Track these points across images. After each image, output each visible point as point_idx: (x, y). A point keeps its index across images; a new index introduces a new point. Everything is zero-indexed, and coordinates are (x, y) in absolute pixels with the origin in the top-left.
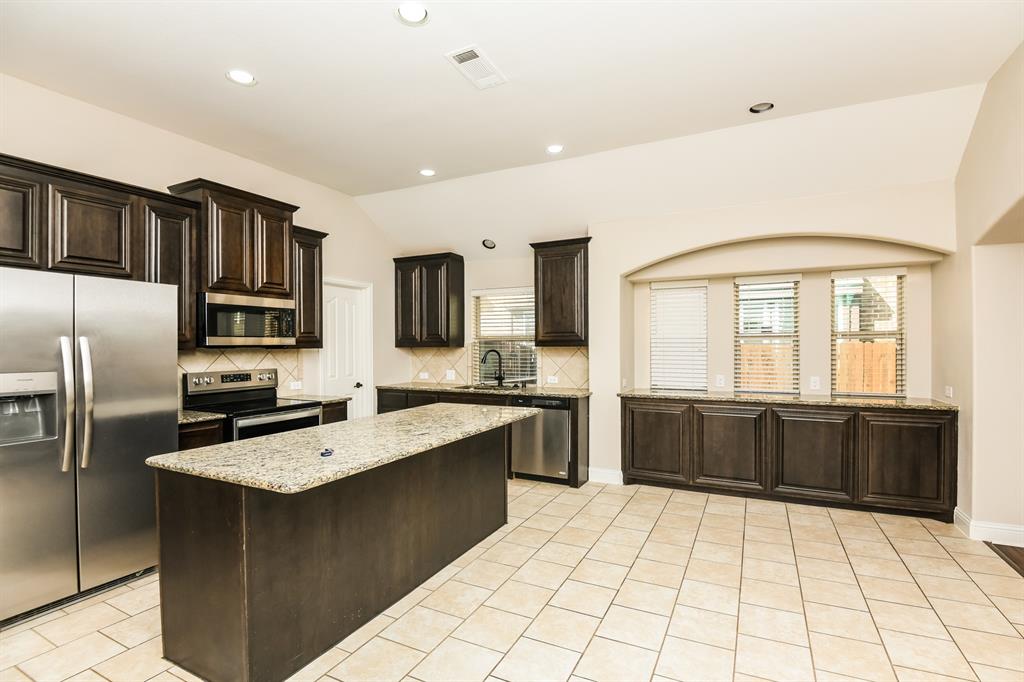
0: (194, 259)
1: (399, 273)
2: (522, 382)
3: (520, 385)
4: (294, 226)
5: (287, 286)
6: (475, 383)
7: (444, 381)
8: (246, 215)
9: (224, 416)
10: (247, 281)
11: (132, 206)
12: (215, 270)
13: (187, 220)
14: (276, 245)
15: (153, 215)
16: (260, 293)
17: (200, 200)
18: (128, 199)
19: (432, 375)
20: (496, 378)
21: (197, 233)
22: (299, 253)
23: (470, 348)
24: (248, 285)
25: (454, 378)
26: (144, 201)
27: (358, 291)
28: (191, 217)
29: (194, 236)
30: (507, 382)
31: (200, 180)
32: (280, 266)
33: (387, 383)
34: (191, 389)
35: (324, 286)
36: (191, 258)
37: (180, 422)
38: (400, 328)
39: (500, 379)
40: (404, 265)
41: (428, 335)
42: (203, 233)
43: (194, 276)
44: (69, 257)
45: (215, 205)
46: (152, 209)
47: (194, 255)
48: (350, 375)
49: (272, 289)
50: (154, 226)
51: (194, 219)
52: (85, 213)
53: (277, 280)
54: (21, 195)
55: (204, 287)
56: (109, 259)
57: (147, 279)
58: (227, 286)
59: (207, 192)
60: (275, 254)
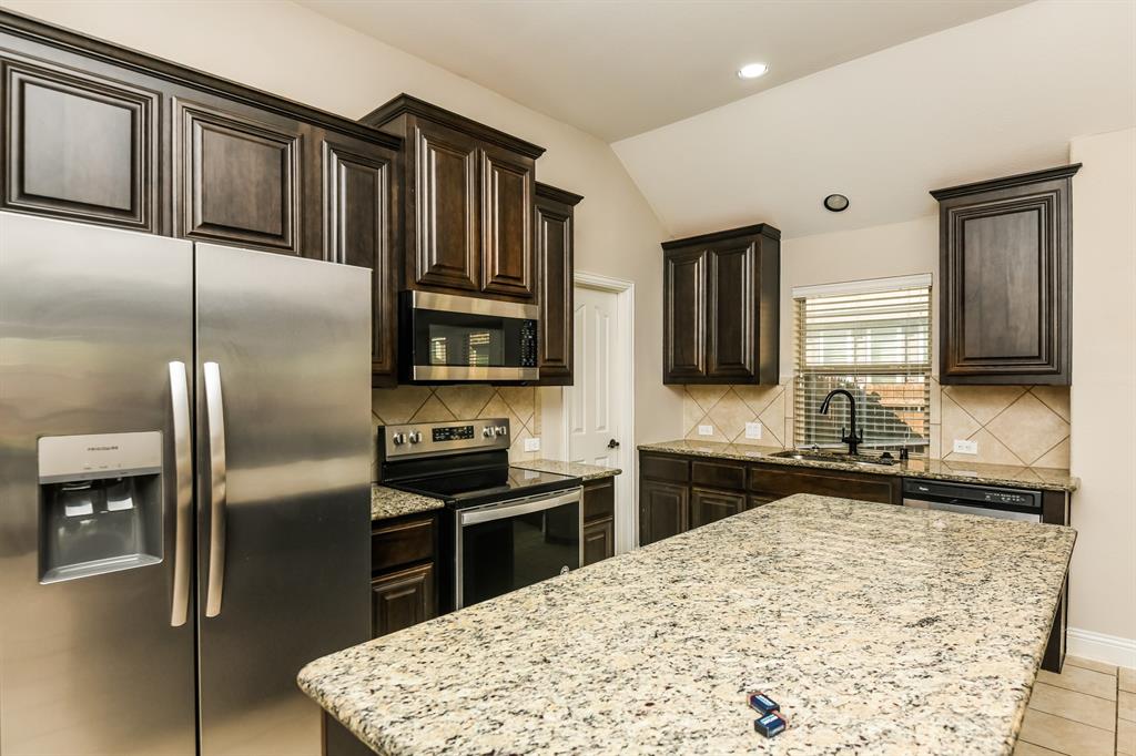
0: (396, 235)
1: (671, 265)
2: (899, 448)
3: (895, 455)
4: (538, 184)
5: (527, 282)
6: (799, 447)
7: (740, 441)
8: (470, 160)
9: (440, 504)
10: (471, 272)
11: (302, 137)
12: (427, 252)
13: (385, 168)
14: (512, 214)
15: (335, 157)
16: (488, 294)
17: (403, 133)
18: (296, 129)
19: (718, 429)
20: (844, 440)
21: (399, 191)
22: (544, 227)
23: (791, 386)
24: (473, 279)
25: (759, 437)
26: (320, 133)
27: (612, 297)
28: (389, 161)
29: (395, 198)
30: (871, 447)
31: (403, 96)
32: (517, 248)
33: (654, 441)
34: (391, 451)
35: (575, 290)
36: (390, 232)
37: (373, 516)
38: (671, 354)
39: (853, 442)
40: (679, 253)
41: (720, 363)
42: (408, 189)
43: (395, 264)
44: (205, 225)
45: (425, 141)
46: (333, 147)
47: (395, 227)
48: (602, 428)
49: (505, 288)
50: (336, 177)
51: (394, 167)
52: (229, 150)
53: (513, 272)
54: (129, 112)
55: (410, 281)
56: (268, 231)
57: (326, 258)
58: (443, 279)
59: (414, 118)
60: (511, 228)
